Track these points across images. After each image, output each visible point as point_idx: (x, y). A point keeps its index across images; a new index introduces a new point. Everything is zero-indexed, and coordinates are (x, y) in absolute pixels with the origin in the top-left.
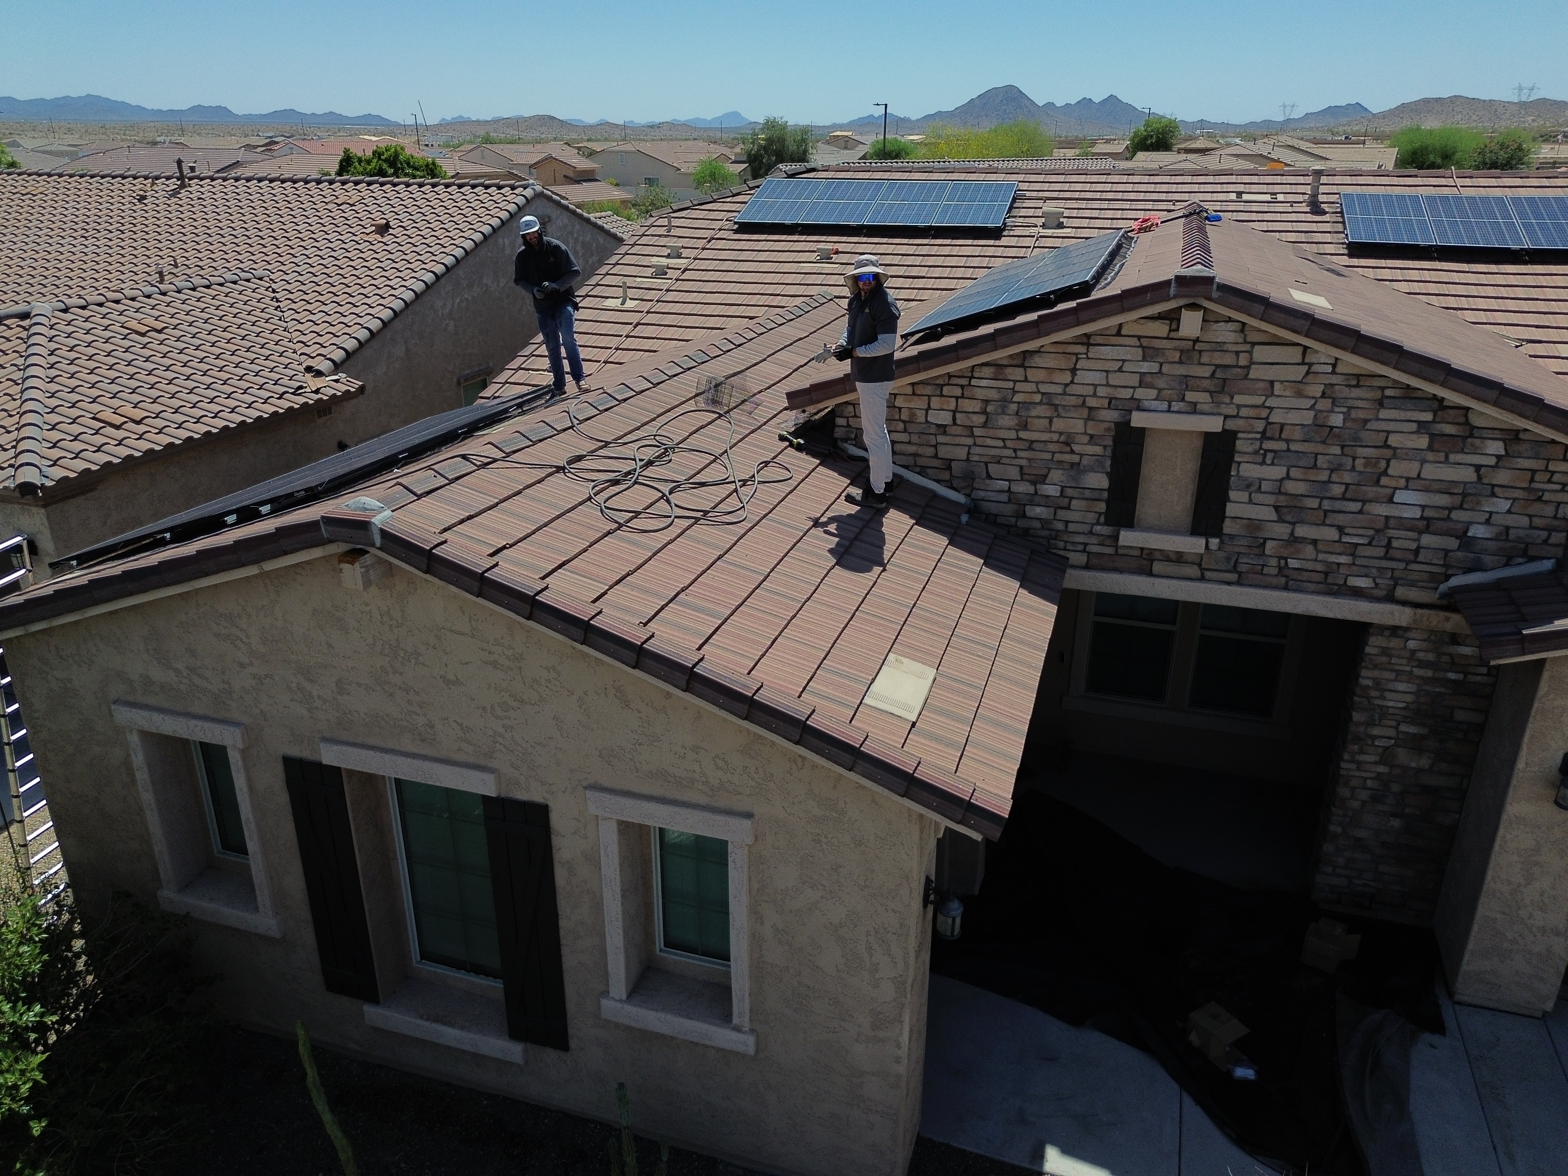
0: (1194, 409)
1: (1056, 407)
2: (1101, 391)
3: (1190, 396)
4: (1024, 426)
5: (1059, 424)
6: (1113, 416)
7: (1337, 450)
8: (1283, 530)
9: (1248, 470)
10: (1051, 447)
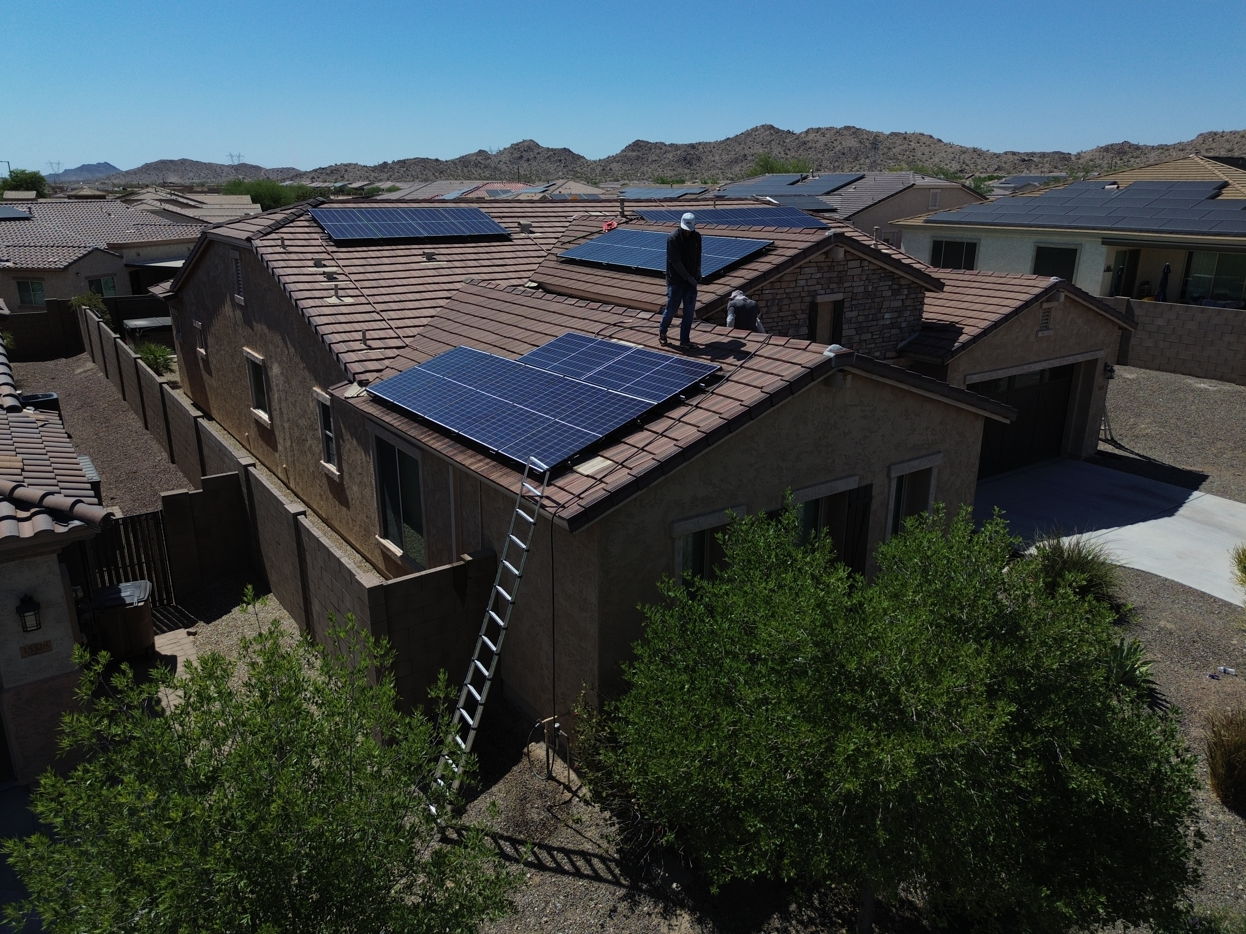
0: (833, 292)
1: (790, 299)
2: (806, 289)
3: (832, 286)
4: (780, 310)
5: (792, 307)
6: (808, 299)
7: (870, 301)
8: (857, 337)
9: (849, 315)
10: (789, 318)
